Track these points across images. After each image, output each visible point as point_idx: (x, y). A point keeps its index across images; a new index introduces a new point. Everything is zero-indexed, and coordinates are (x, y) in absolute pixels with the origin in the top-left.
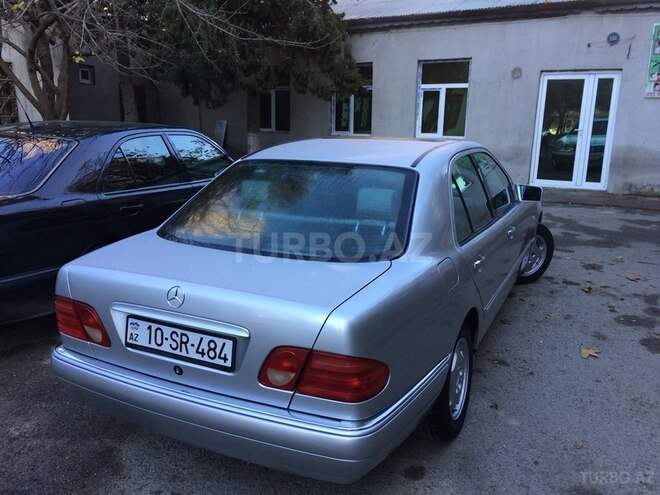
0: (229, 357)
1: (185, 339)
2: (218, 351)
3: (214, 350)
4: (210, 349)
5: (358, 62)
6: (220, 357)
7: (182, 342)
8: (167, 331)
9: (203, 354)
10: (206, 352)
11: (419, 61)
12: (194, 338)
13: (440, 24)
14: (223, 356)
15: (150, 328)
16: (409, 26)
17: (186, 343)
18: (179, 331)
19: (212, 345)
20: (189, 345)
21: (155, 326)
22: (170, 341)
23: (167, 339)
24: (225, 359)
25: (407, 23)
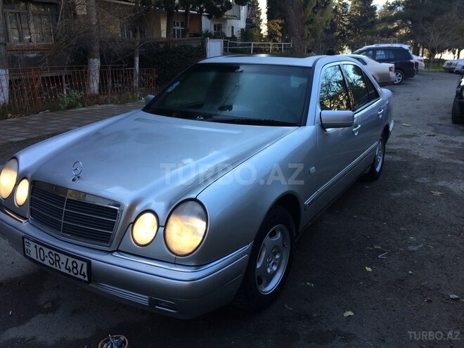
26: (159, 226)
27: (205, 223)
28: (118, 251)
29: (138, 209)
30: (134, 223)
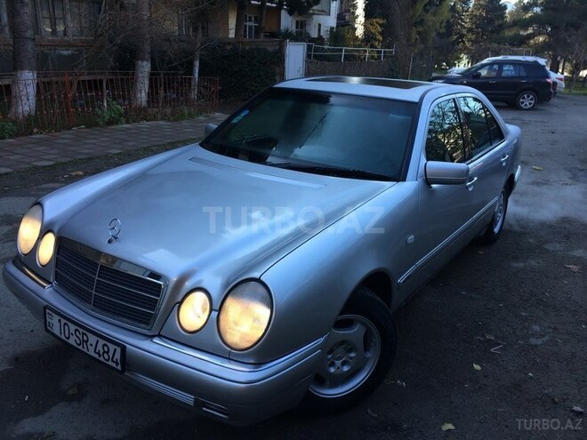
26: (211, 310)
27: (268, 311)
28: (159, 336)
29: (188, 285)
30: (181, 303)
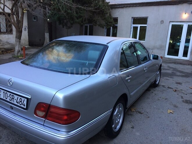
0: (25, 105)
1: (13, 97)
2: (22, 102)
3: (21, 102)
4: (20, 101)
5: (113, 17)
6: (23, 105)
7: (12, 98)
8: (9, 94)
9: (18, 103)
10: (19, 102)
11: (132, 17)
12: (16, 97)
13: (139, 6)
14: (24, 104)
15: (4, 92)
16: (129, 7)
17: (13, 99)
18: (12, 94)
19: (21, 100)
20: (14, 99)
21: (5, 92)
22: (9, 98)
23: (8, 97)
24: (24, 105)
25: (129, 6)
